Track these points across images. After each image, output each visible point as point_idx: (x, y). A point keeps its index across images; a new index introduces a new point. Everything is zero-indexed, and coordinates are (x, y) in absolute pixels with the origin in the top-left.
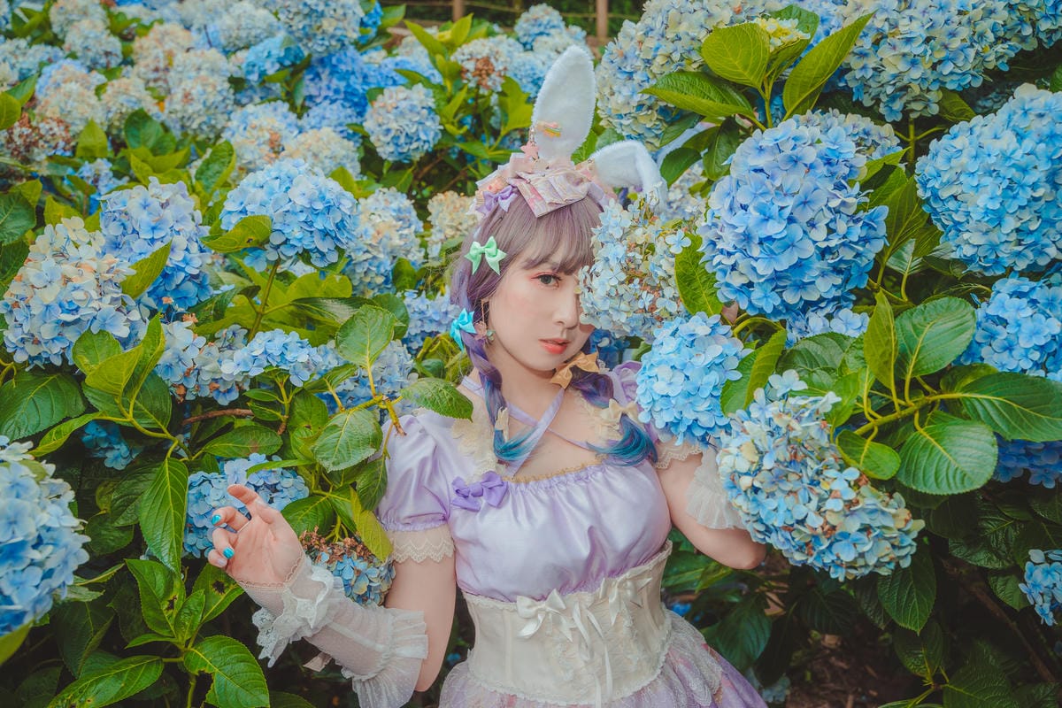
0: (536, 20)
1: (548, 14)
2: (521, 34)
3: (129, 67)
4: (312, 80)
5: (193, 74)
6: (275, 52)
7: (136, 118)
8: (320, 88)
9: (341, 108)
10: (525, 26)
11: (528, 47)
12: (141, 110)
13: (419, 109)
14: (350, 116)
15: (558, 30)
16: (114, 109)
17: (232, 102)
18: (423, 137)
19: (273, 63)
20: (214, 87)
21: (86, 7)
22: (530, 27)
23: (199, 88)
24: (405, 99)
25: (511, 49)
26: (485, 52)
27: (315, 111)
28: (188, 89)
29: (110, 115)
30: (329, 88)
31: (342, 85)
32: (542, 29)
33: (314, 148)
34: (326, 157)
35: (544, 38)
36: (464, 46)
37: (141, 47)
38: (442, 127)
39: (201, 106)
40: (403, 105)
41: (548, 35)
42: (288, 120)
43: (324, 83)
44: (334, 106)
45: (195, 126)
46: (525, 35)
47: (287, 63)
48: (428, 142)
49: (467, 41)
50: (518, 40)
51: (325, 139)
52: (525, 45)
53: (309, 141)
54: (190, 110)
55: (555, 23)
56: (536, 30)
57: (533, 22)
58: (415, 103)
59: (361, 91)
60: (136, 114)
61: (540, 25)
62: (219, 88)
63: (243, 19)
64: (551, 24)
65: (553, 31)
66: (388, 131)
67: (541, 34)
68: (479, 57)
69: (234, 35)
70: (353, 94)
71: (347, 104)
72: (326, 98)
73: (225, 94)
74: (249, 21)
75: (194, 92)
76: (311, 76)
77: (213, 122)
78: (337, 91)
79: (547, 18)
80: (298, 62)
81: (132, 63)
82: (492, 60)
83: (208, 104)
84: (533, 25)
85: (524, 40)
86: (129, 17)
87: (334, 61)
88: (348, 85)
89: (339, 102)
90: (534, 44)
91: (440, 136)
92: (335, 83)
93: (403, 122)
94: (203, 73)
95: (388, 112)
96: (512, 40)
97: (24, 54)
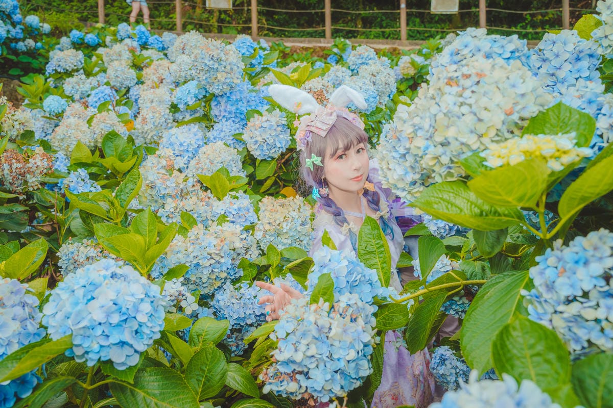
0: (360, 55)
1: (367, 51)
2: (351, 64)
3: (140, 85)
4: (217, 105)
5: (149, 105)
6: (192, 91)
7: (110, 136)
8: (220, 111)
9: (232, 124)
10: (353, 59)
11: (355, 71)
12: (113, 131)
13: (276, 126)
14: (238, 129)
15: (374, 61)
16: (97, 132)
17: (171, 121)
18: (278, 145)
19: (191, 97)
20: (160, 114)
21: (120, 52)
22: (356, 60)
23: (151, 115)
24: (266, 121)
25: (344, 74)
26: (320, 87)
27: (217, 126)
28: (145, 115)
29: (95, 136)
30: (226, 111)
31: (233, 108)
32: (364, 60)
33: (211, 157)
34: (218, 163)
35: (365, 66)
36: (306, 82)
37: (146, 74)
38: (291, 138)
39: (152, 126)
40: (265, 125)
41: (367, 64)
42: (197, 137)
43: (222, 108)
44: (228, 123)
45: (149, 137)
46: (353, 65)
47: (201, 97)
48: (282, 147)
49: (308, 79)
50: (349, 68)
51: (218, 151)
52: (352, 70)
53: (209, 152)
54: (146, 128)
55: (372, 56)
56: (360, 61)
57: (358, 57)
58: (273, 123)
59: (246, 111)
60: (110, 133)
61: (362, 58)
62: (163, 114)
63: (183, 65)
64: (369, 57)
65: (370, 62)
66: (256, 142)
67: (363, 63)
68: (316, 90)
69: (178, 75)
70: (241, 114)
71: (237, 120)
72: (224, 116)
73: (166, 117)
74: (185, 66)
75: (147, 117)
76: (216, 103)
77: (160, 134)
78: (230, 113)
79: (367, 54)
80: (207, 95)
81: (142, 83)
82: (324, 92)
83: (156, 124)
84: (358, 59)
85: (352, 67)
86: (145, 56)
87: (228, 95)
88: (237, 109)
89: (231, 121)
90: (359, 70)
91: (290, 143)
92: (229, 108)
93: (266, 136)
94: (154, 104)
95: (256, 130)
96: (344, 69)
97: (84, 83)
